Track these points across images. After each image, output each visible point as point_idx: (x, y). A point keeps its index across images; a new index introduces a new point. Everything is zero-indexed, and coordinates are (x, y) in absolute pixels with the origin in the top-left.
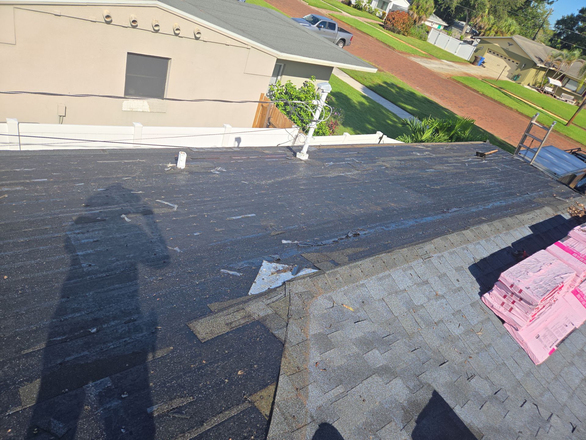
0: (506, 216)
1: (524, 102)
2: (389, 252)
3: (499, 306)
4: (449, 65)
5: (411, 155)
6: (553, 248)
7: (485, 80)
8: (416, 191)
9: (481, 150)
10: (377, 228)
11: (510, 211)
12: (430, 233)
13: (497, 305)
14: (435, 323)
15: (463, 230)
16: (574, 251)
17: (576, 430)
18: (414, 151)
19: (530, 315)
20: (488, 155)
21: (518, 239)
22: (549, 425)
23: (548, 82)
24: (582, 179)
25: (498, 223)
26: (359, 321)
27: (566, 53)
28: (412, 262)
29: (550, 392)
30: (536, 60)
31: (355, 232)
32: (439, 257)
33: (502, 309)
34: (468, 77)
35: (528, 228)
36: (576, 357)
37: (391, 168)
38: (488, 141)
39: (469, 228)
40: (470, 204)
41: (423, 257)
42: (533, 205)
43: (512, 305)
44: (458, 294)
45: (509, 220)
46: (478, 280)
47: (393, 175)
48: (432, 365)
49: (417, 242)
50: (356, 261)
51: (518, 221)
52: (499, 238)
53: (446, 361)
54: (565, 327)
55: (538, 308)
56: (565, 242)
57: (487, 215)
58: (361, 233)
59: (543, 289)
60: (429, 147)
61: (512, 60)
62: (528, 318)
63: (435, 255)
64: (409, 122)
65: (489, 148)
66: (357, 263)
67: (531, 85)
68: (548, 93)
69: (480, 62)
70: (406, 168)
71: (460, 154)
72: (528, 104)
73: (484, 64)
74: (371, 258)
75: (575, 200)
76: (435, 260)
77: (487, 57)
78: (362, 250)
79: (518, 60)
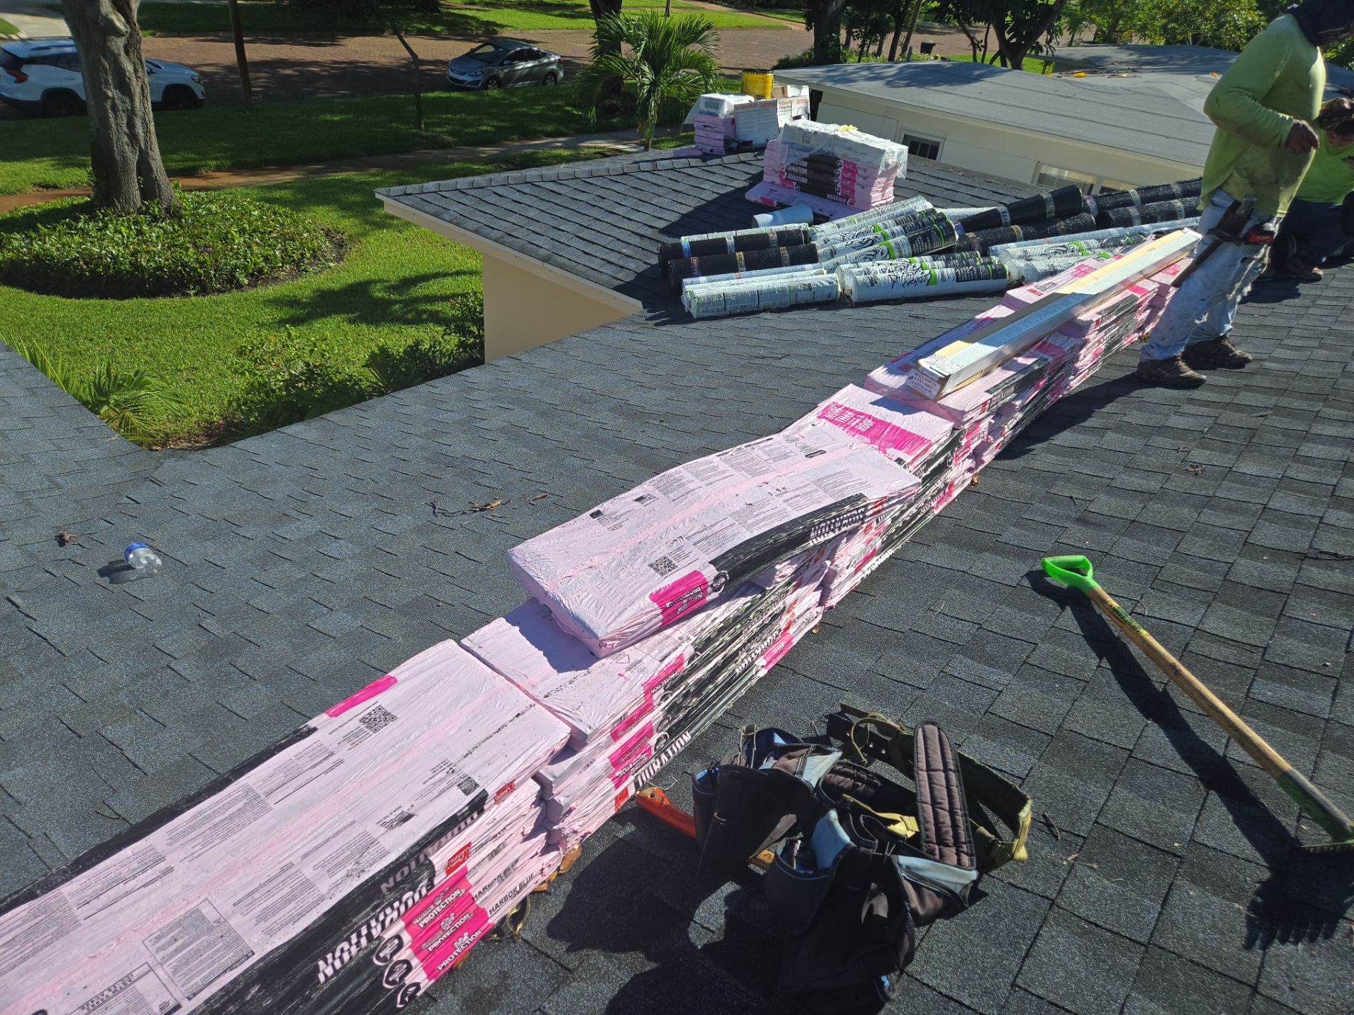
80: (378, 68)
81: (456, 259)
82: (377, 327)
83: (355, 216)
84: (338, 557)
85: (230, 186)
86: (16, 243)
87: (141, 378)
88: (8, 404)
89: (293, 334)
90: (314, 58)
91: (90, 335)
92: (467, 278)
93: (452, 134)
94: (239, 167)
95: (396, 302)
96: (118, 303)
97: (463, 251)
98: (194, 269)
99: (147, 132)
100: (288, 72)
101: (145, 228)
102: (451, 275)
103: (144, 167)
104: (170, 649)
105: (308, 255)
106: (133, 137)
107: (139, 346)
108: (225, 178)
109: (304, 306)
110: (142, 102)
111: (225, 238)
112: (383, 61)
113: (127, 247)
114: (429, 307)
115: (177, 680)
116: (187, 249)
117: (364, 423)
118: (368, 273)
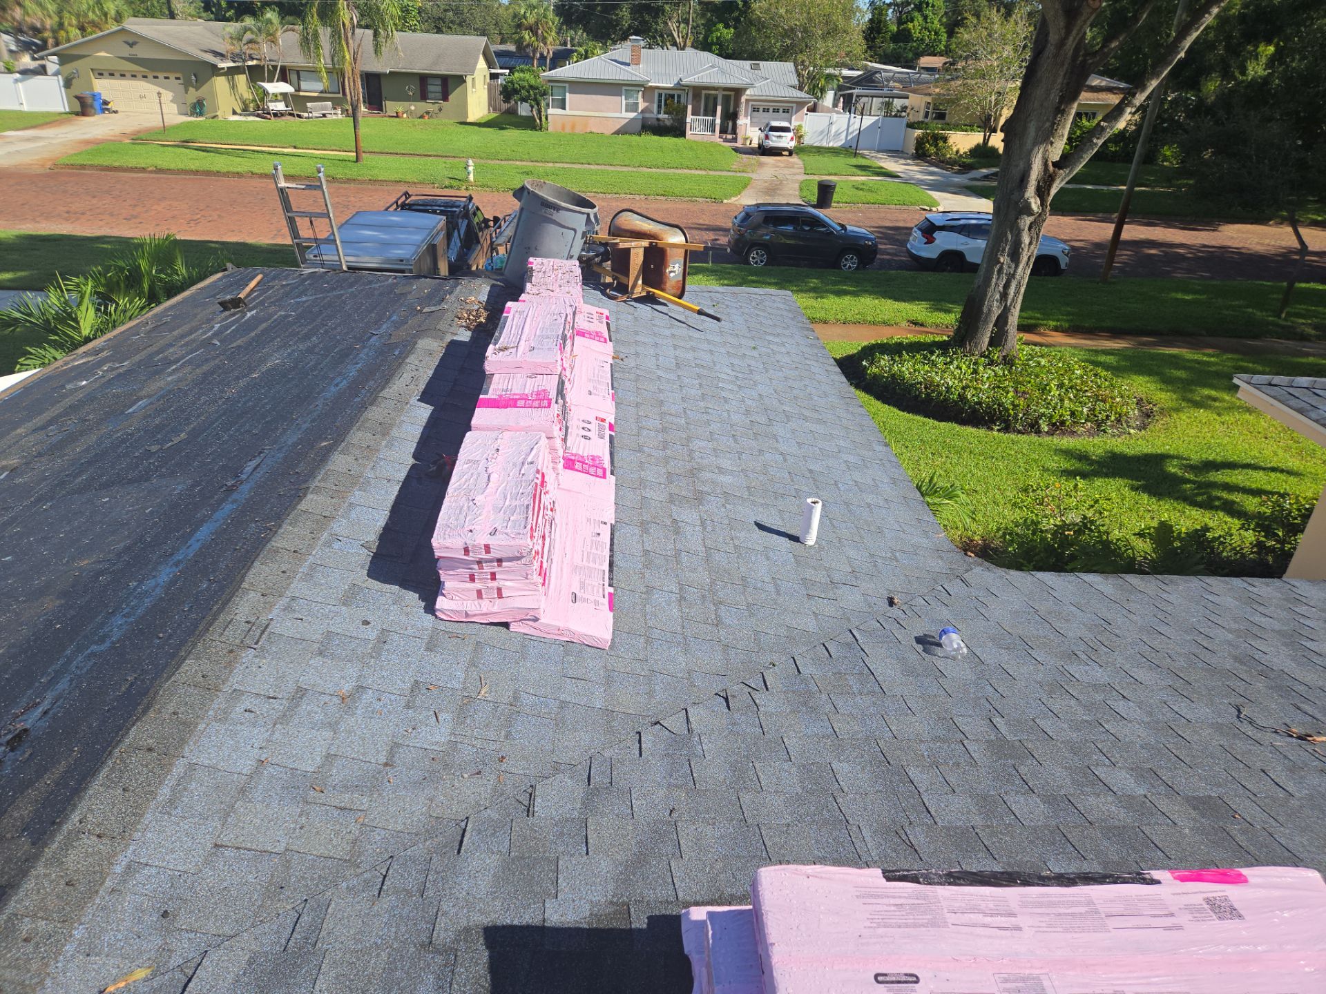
0: (363, 407)
1: (253, 151)
2: (145, 712)
3: (476, 602)
4: (29, 140)
5: (64, 396)
6: (481, 416)
7: (139, 138)
8: (131, 482)
9: (229, 293)
10: (73, 667)
11: (364, 391)
12: (227, 566)
13: (473, 606)
14: (386, 764)
15: (298, 503)
16: (515, 397)
17: (730, 698)
18: (69, 382)
19: (535, 576)
20: (248, 295)
21: (417, 439)
22: (696, 739)
23: (265, 93)
24: (448, 245)
25: (360, 434)
26: (190, 980)
27: (253, 22)
28: (227, 679)
29: (658, 675)
30: (210, 58)
31: (10, 732)
32: (288, 609)
33: (485, 606)
34: (95, 147)
35: (420, 403)
36: (647, 573)
37: (28, 464)
38: (229, 265)
39: (308, 488)
40: (277, 429)
41: (247, 641)
42: (396, 353)
43: (495, 584)
44: (388, 651)
45: (374, 413)
46: (404, 585)
47: (45, 479)
48: (443, 871)
49: (209, 618)
50: (60, 824)
51: (393, 403)
52: (382, 463)
53: (463, 824)
54: (598, 539)
55: (537, 553)
56: (491, 391)
57: (327, 429)
58: (30, 720)
59: (518, 510)
60: (101, 350)
61: (161, 76)
62: (534, 584)
63: (275, 611)
64: (18, 315)
65: (242, 279)
66: (67, 827)
67: (239, 111)
68: (282, 115)
69: (97, 105)
70: (72, 438)
71: (186, 328)
72: (262, 152)
73: (109, 107)
74: (104, 772)
75: (456, 297)
76: (283, 626)
77: (103, 87)
78: (61, 768)
79: (176, 72)
80: (1251, 254)
81: (1275, 453)
82: (1158, 501)
83: (1175, 392)
84: (1125, 716)
85: (1061, 345)
86: (883, 362)
87: (953, 491)
88: (877, 486)
89: (1080, 486)
90: (1184, 241)
91: (907, 443)
92: (1283, 477)
93: (1316, 327)
94: (1074, 330)
95: (1189, 481)
96: (936, 423)
97: (1287, 449)
98: (1007, 410)
99: (1017, 293)
100: (1153, 251)
101: (981, 368)
102: (1264, 469)
103: (1002, 321)
104: (965, 729)
105: (1113, 418)
106: (1004, 295)
107: (939, 461)
108: (1059, 338)
109: (1092, 463)
110: (1024, 268)
111: (1044, 389)
112: (1260, 249)
113: (961, 381)
114: (1225, 495)
115: (967, 757)
116: (1007, 393)
117: (1165, 596)
118: (1168, 447)
